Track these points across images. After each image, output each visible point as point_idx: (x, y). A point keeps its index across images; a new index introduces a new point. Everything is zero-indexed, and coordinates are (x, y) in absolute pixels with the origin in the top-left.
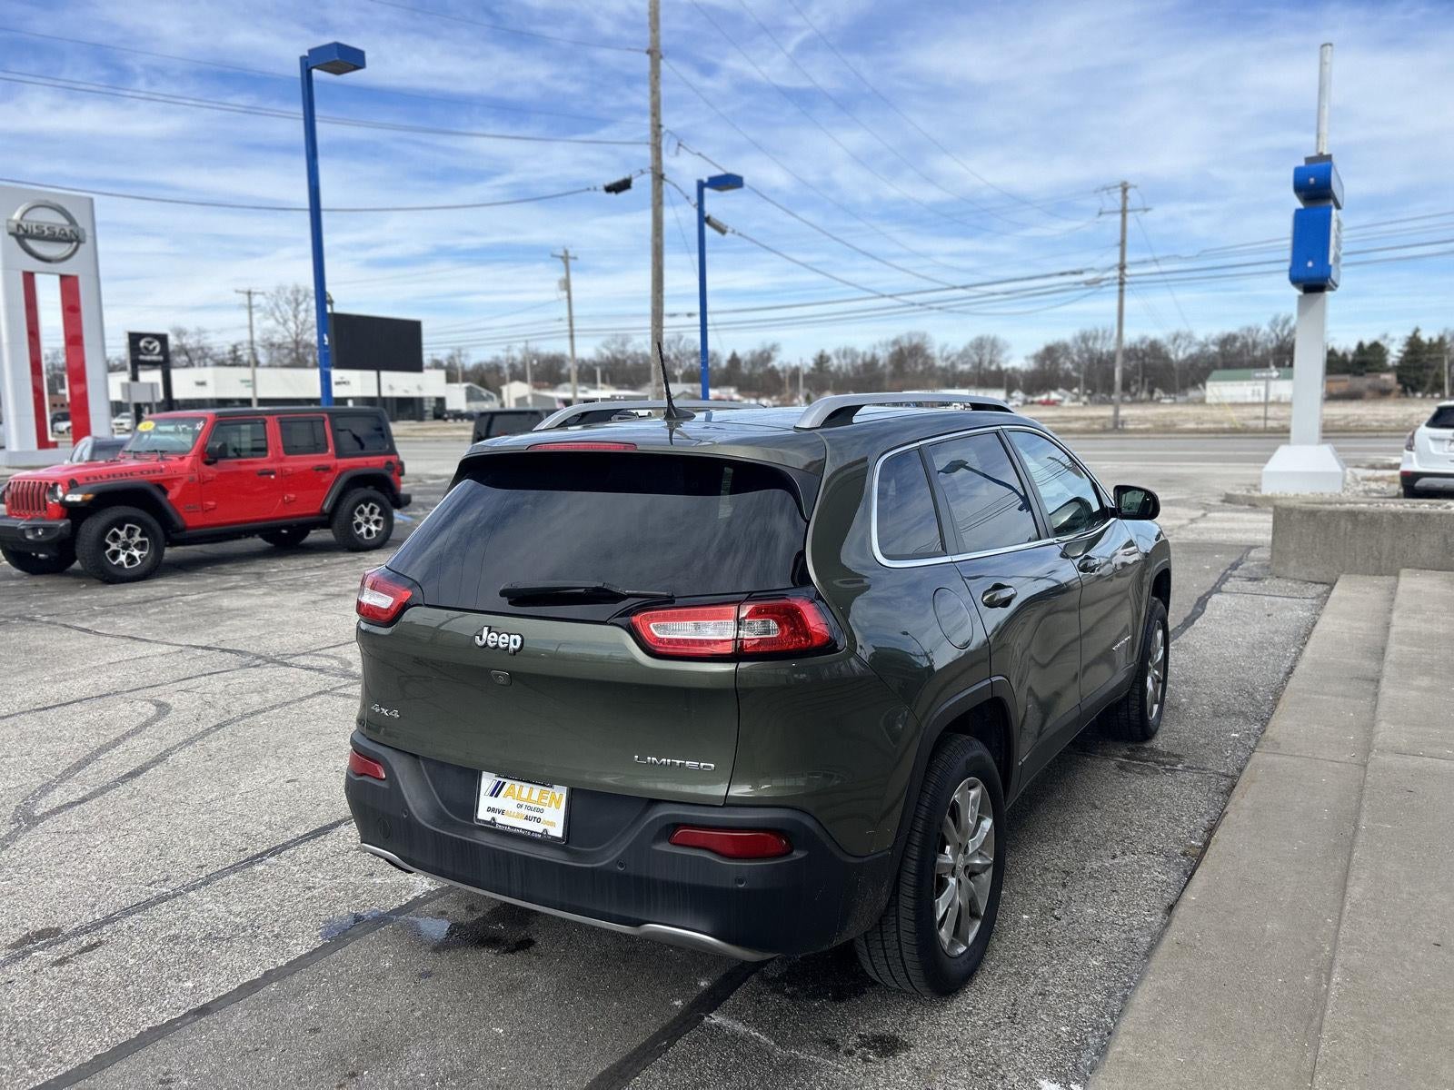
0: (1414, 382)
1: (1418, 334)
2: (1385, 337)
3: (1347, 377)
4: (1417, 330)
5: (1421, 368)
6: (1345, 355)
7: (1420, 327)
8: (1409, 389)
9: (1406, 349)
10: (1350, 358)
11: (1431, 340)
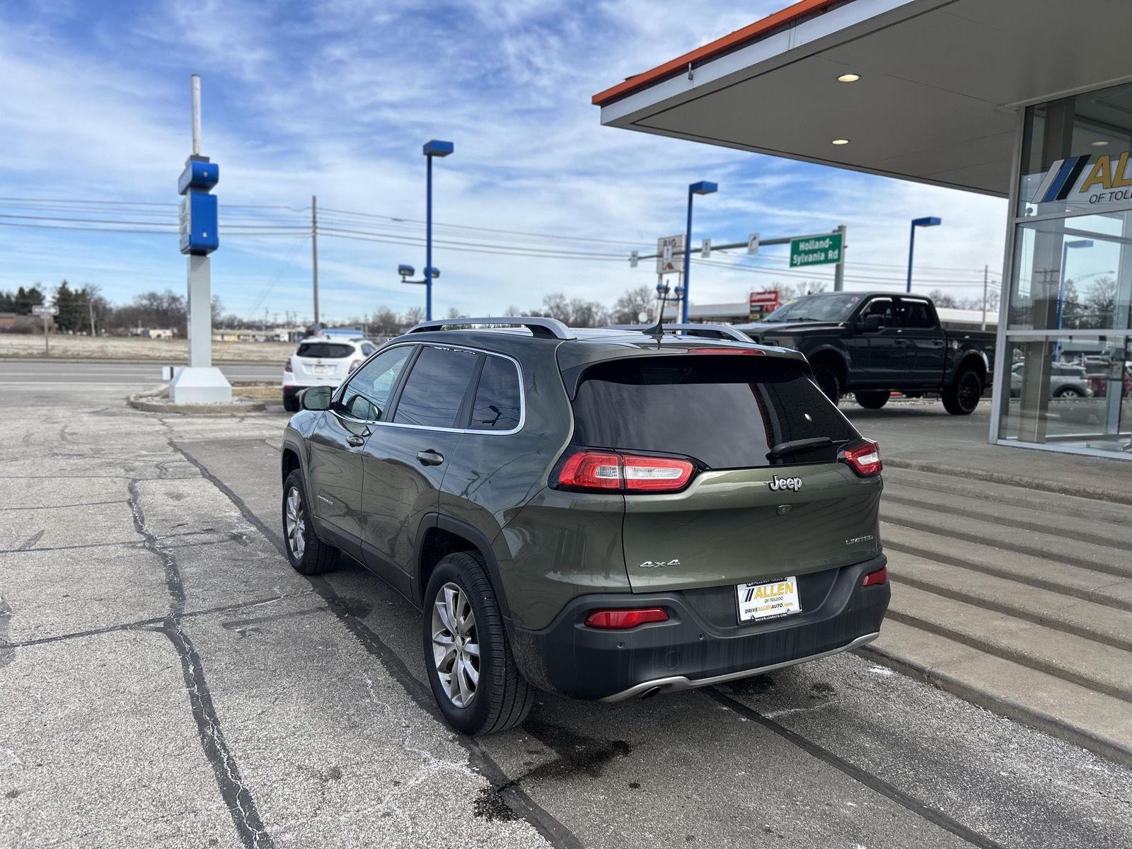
0: (67, 323)
1: (67, 286)
2: (39, 285)
3: (13, 315)
4: (65, 283)
5: (70, 312)
6: (8, 297)
7: (67, 281)
8: (63, 328)
9: (57, 296)
10: (13, 299)
11: (76, 291)
